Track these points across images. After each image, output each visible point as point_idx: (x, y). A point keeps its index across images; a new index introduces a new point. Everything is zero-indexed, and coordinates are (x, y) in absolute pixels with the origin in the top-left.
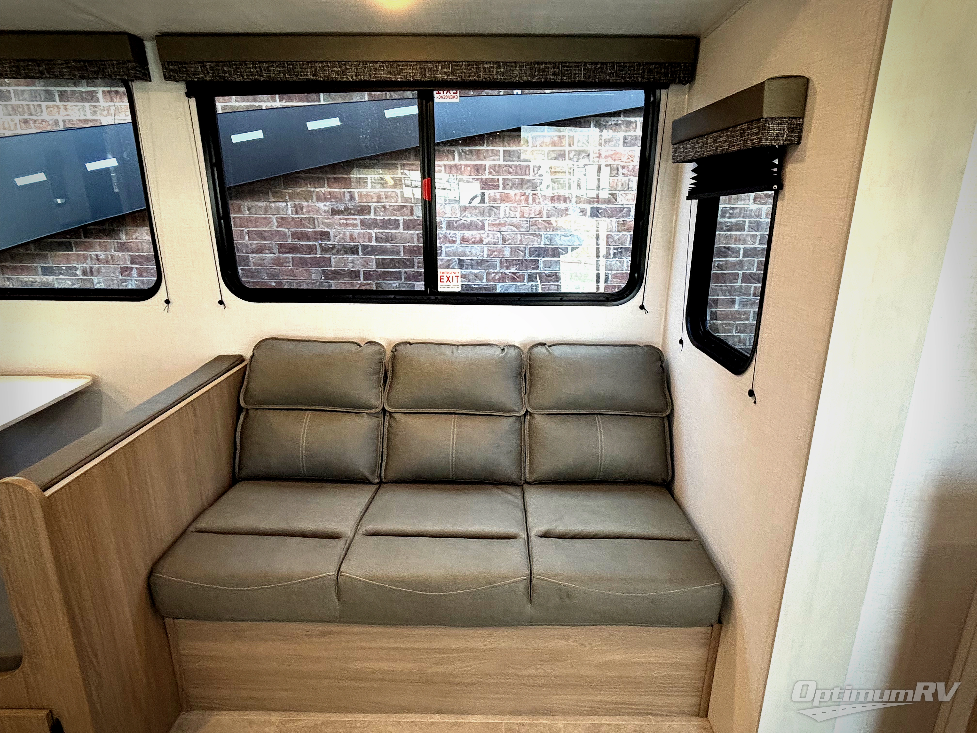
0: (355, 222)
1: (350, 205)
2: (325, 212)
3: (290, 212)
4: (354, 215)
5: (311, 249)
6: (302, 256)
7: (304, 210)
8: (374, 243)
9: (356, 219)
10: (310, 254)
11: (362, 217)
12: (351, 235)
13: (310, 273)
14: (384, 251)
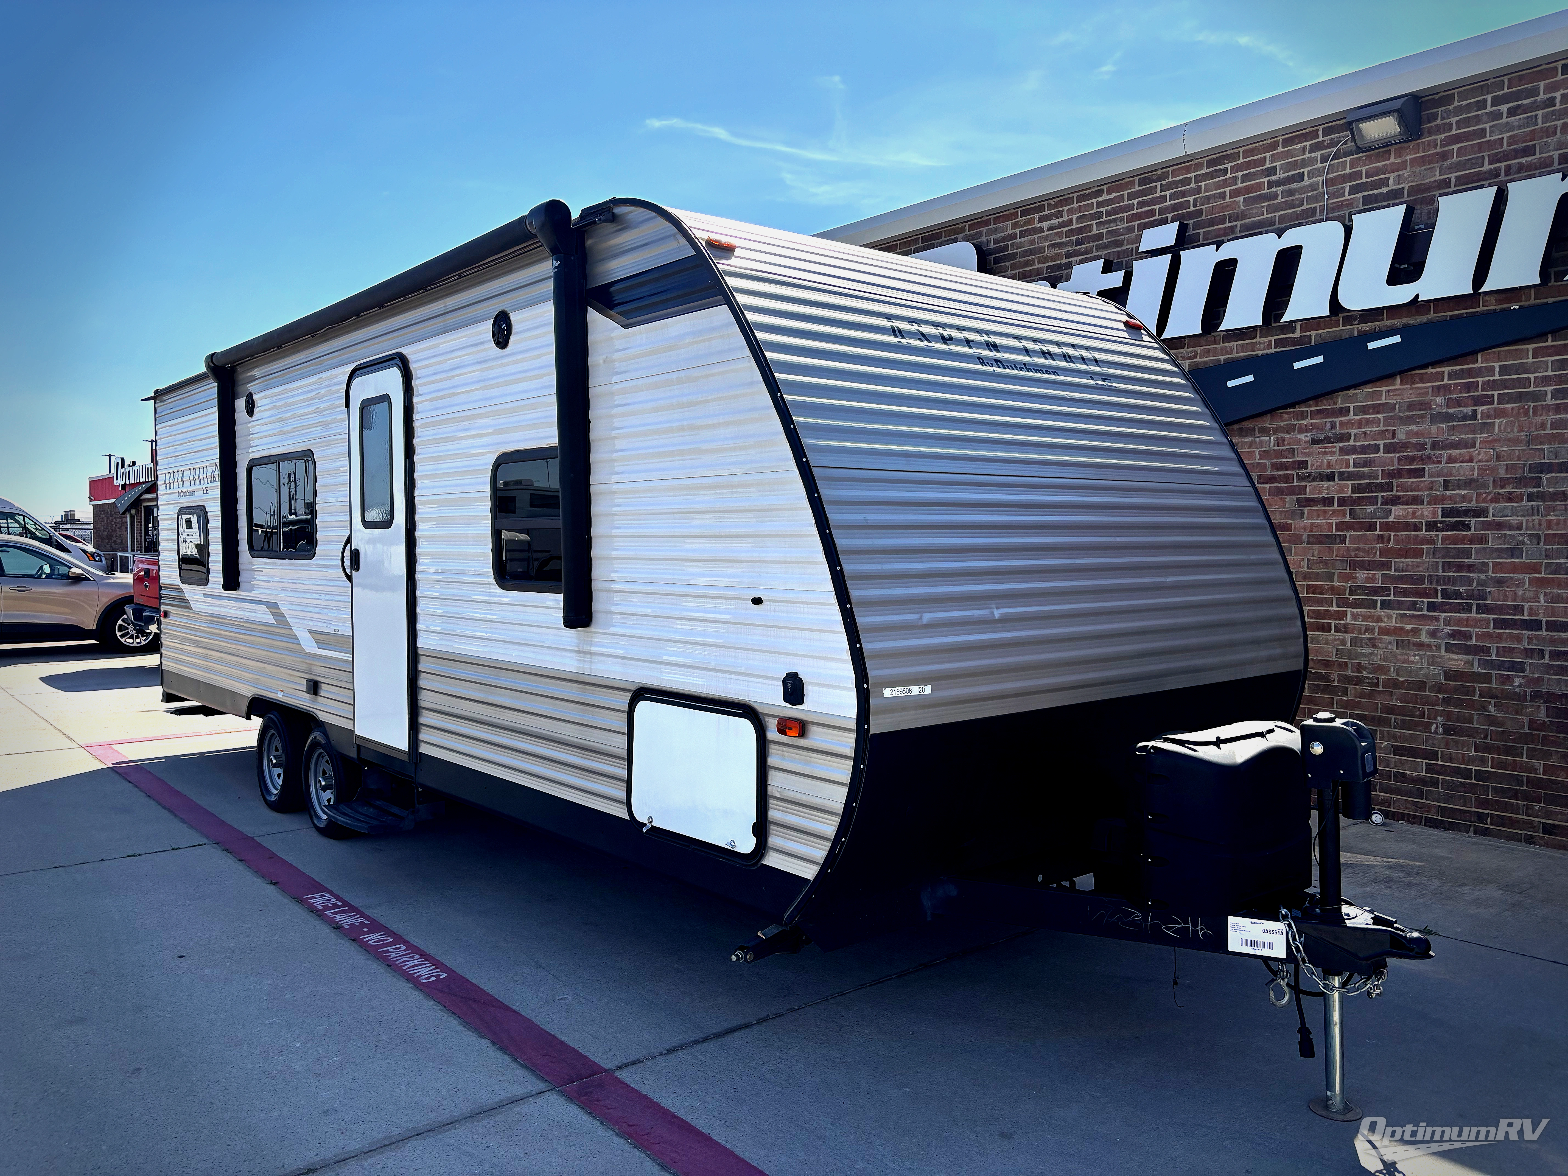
0: (1334, 450)
1: (1330, 434)
2: (1305, 442)
3: (1272, 444)
4: (1333, 443)
5: (1287, 479)
6: (1279, 485)
7: (1286, 443)
8: (1351, 469)
9: (1334, 447)
10: (1287, 483)
11: (1341, 445)
12: (1329, 463)
13: (1284, 501)
14: (1361, 476)
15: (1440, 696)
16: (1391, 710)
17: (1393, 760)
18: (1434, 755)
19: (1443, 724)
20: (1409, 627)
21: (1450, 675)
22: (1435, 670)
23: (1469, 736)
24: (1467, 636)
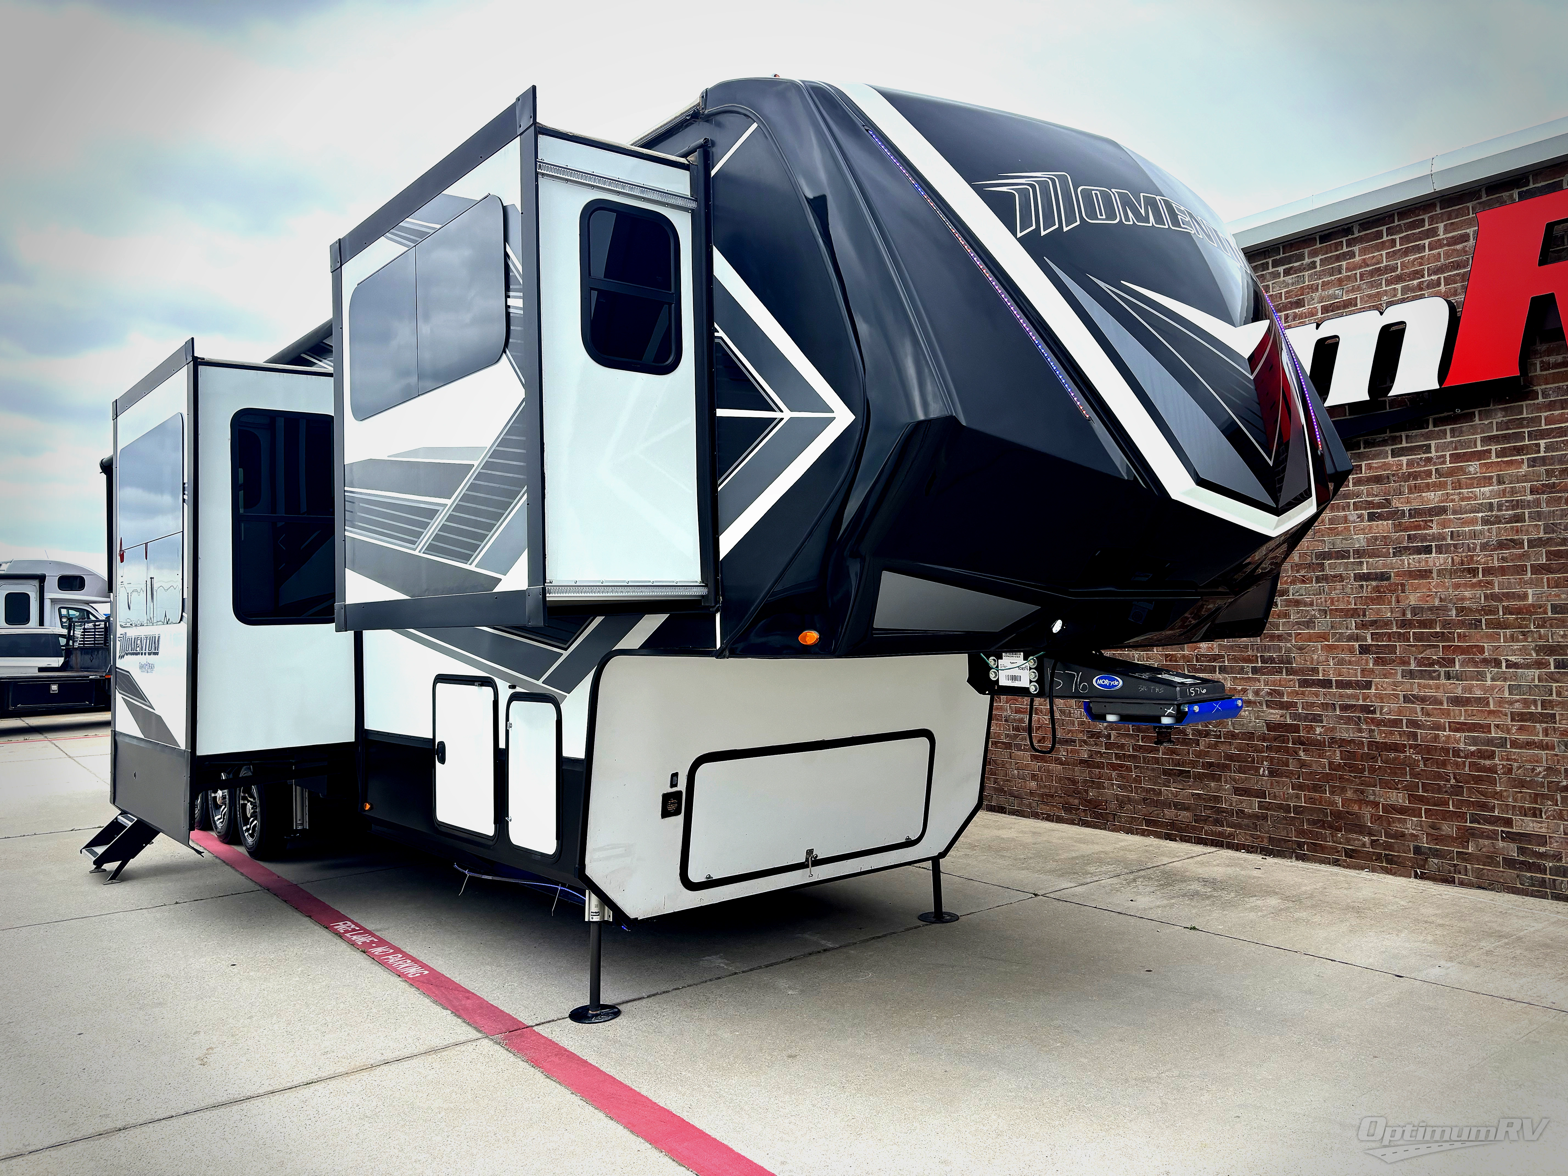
15: (1265, 744)
16: (1230, 757)
17: (1235, 800)
18: (1261, 794)
19: (1268, 768)
20: (1240, 688)
21: (1271, 726)
22: (1261, 723)
23: (1287, 777)
24: (1281, 694)
